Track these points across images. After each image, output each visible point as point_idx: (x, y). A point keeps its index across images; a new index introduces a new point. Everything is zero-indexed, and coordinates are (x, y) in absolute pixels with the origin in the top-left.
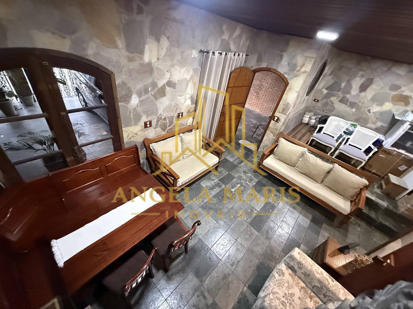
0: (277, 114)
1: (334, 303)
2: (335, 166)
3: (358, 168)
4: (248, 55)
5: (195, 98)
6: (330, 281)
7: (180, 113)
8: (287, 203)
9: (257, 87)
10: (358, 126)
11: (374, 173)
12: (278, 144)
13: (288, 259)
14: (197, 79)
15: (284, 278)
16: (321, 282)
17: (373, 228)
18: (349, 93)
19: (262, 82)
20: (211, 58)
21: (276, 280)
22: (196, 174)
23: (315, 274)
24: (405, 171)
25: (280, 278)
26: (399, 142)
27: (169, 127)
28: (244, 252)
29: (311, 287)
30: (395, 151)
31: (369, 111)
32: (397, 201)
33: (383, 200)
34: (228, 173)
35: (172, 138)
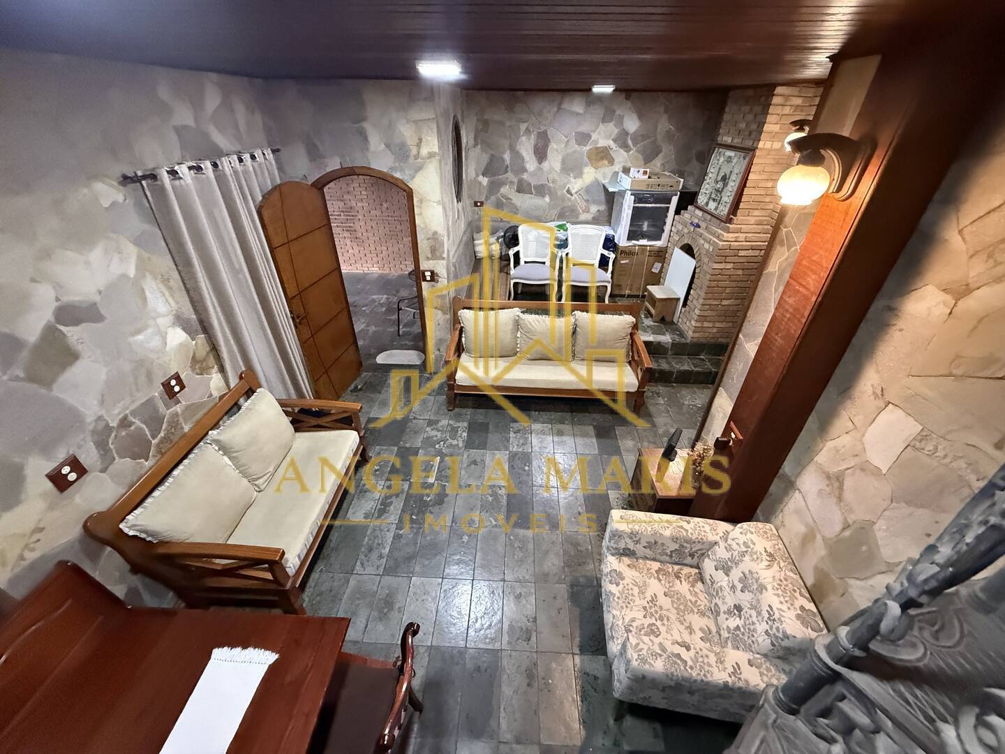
0: (424, 265)
1: (708, 556)
2: (577, 317)
3: (607, 302)
4: (278, 150)
5: (194, 317)
6: (685, 524)
7: (170, 379)
8: (543, 433)
9: (342, 217)
10: (568, 225)
11: (629, 296)
12: (462, 325)
13: (613, 541)
14: (165, 263)
15: (625, 582)
16: (677, 538)
17: (675, 385)
18: (524, 170)
19: (345, 200)
20: (174, 187)
21: (618, 598)
22: (324, 504)
23: (662, 532)
24: (661, 271)
25: (621, 587)
26: (634, 229)
27: (154, 437)
28: (533, 591)
29: (668, 559)
30: (635, 246)
31: (569, 191)
32: (677, 325)
33: (663, 334)
34: (396, 449)
35: (186, 461)
